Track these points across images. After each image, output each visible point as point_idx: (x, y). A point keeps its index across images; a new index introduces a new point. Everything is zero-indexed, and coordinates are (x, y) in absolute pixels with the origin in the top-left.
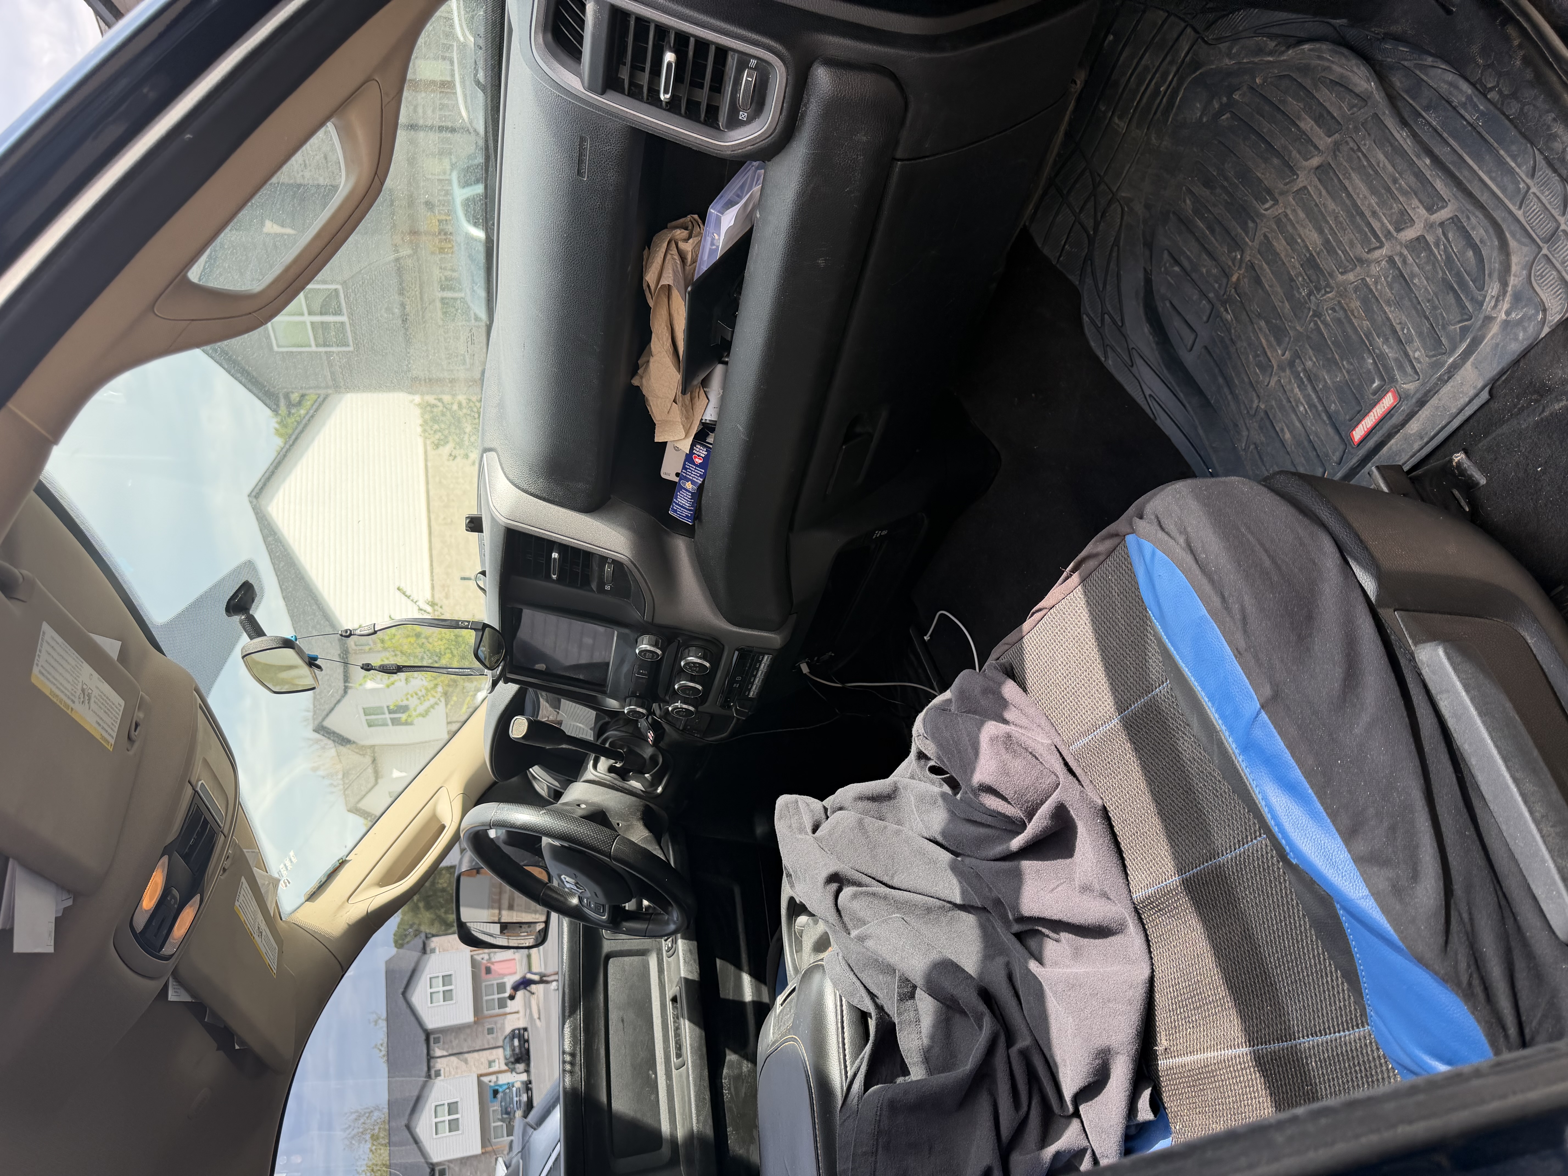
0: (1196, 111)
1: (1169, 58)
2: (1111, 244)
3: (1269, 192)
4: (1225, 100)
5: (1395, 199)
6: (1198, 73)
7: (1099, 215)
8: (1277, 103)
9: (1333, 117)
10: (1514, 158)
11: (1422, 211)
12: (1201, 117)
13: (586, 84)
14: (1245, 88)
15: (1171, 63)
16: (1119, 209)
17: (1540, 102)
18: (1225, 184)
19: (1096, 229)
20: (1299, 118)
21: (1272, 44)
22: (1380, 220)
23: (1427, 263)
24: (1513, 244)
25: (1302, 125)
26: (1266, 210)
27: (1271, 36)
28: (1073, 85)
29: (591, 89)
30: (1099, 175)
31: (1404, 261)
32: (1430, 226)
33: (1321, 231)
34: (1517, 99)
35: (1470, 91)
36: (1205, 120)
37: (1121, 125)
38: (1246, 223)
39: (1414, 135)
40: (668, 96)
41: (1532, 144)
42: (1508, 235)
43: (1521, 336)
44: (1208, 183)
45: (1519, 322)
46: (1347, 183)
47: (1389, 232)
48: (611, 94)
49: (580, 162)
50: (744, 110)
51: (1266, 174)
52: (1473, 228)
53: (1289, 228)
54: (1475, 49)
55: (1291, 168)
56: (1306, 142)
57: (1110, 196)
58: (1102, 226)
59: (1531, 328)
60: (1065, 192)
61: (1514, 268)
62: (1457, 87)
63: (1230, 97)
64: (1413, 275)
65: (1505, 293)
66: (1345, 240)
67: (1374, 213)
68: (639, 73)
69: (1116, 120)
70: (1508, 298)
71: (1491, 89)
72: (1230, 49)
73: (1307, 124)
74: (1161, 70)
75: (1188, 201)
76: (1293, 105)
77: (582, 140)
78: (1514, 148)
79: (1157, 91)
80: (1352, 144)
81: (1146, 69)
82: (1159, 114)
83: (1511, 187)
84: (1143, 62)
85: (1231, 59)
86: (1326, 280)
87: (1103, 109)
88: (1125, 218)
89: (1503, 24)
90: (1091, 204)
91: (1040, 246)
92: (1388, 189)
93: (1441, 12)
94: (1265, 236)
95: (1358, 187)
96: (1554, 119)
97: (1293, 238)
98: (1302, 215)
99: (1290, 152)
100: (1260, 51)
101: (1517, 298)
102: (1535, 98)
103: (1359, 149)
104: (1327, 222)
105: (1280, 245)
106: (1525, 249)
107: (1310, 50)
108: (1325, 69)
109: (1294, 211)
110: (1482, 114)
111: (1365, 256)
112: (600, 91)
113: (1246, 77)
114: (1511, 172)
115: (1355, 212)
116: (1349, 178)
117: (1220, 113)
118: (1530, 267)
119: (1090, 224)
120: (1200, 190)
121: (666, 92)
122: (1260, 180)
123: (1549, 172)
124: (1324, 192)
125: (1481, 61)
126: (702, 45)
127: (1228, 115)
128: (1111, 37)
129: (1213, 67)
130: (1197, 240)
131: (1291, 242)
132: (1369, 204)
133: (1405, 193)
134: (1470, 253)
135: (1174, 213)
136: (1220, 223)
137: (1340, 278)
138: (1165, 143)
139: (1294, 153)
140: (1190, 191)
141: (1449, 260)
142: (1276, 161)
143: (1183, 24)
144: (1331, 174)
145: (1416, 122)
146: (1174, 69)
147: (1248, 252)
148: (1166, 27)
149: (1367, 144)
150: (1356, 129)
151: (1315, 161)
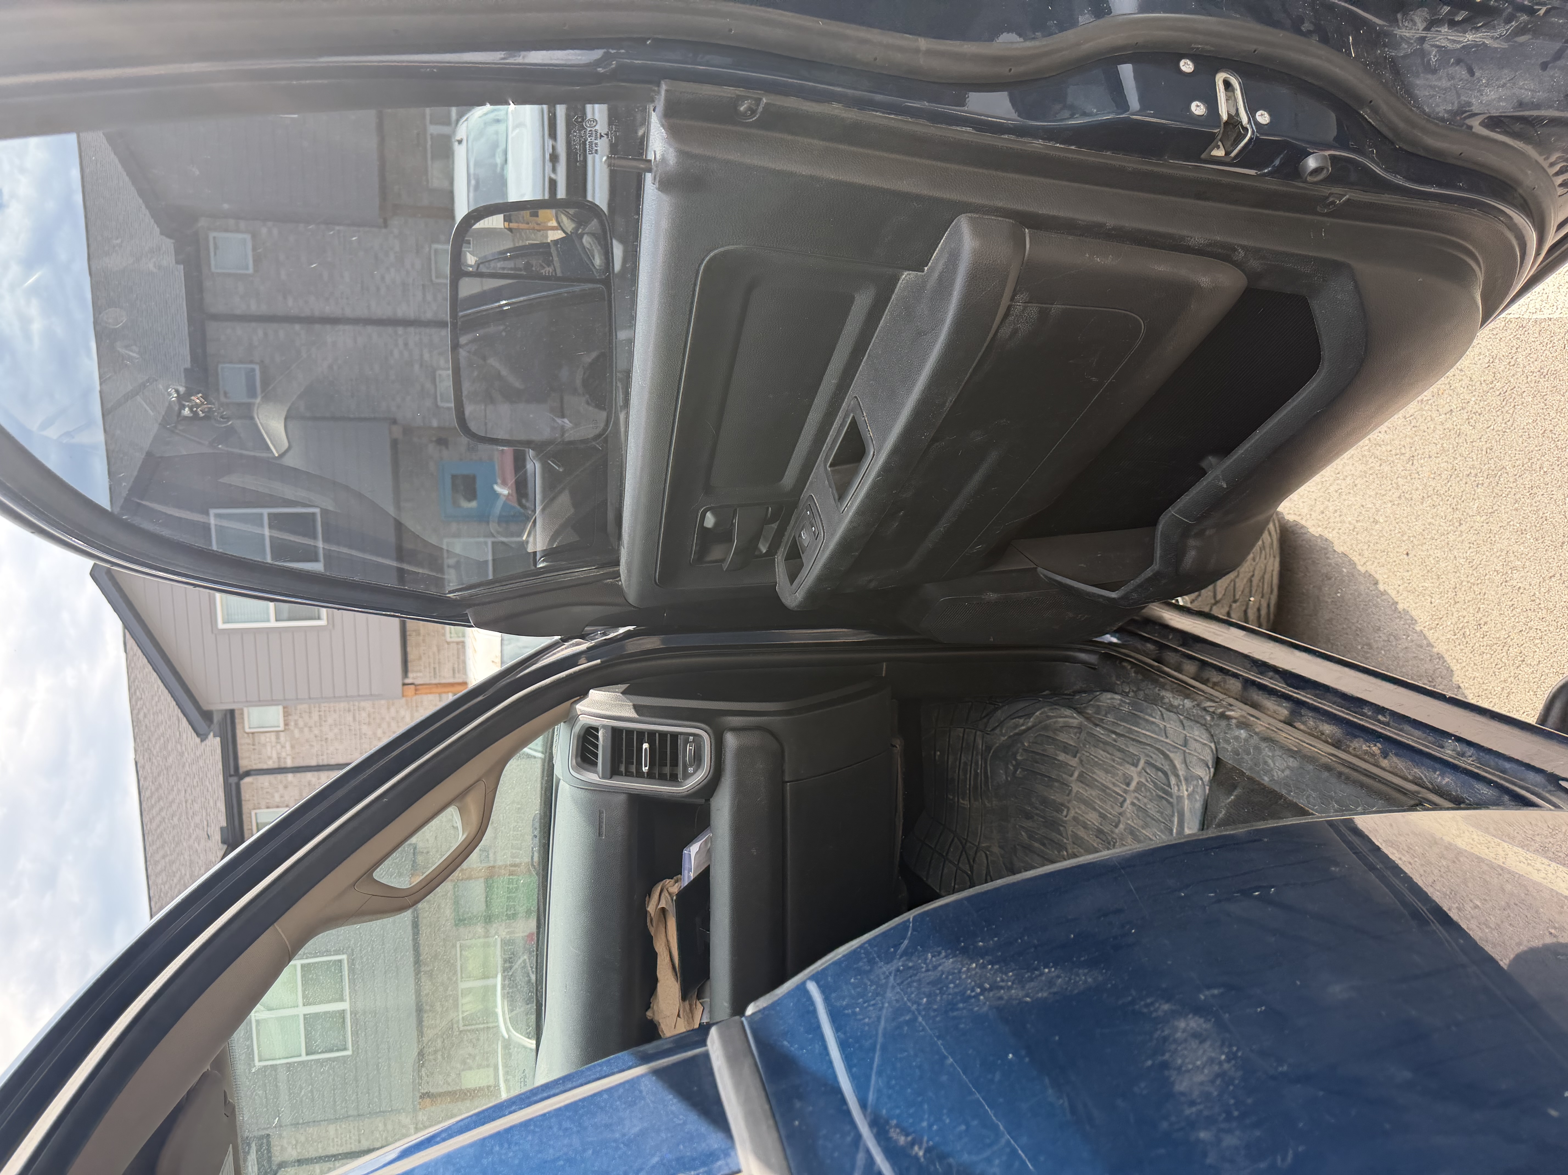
0: (1002, 776)
1: (975, 753)
2: (984, 875)
3: (1062, 805)
4: (1014, 762)
5: (1118, 769)
6: (992, 752)
7: (971, 861)
8: (1042, 752)
9: (1071, 745)
10: (1151, 716)
11: (1133, 768)
12: (1007, 778)
13: (601, 776)
14: (1020, 751)
15: (977, 755)
16: (984, 855)
17: (1150, 686)
18: (1038, 812)
19: (972, 871)
20: (1056, 755)
21: (1021, 721)
22: (1119, 786)
23: (1146, 792)
24: (1171, 755)
25: (1060, 758)
26: (1066, 817)
27: (1020, 717)
28: (895, 748)
29: (604, 777)
30: (964, 839)
31: (1139, 800)
32: (1139, 774)
33: (1095, 809)
34: (1141, 690)
35: (1120, 697)
36: (1009, 779)
37: (965, 803)
38: (1060, 830)
39: (1103, 728)
40: (647, 768)
41: (1156, 705)
42: (1168, 753)
43: (1198, 798)
44: (1028, 816)
45: (1193, 791)
46: (1094, 776)
47: (1125, 789)
48: (615, 777)
49: (600, 827)
50: (691, 766)
51: (1056, 797)
52: (1156, 761)
53: (1081, 818)
54: (1114, 678)
55: (1066, 785)
56: (1063, 765)
57: (975, 848)
58: (975, 866)
59: (1199, 790)
60: (944, 854)
61: (1178, 766)
62: (1114, 699)
63: (1016, 759)
64: (1145, 805)
65: (1180, 781)
66: (1108, 808)
67: (1114, 784)
68: (630, 766)
69: (961, 801)
70: (1183, 783)
71: (1129, 692)
72: (1001, 731)
73: (1062, 757)
74: (974, 761)
75: (1023, 833)
76: (1050, 749)
77: (601, 813)
78: (1149, 711)
79: (976, 774)
80: (1086, 754)
81: (966, 764)
82: (983, 786)
83: (1157, 729)
84: (962, 761)
85: (1004, 736)
86: (1110, 836)
87: (951, 797)
88: (989, 858)
89: (1120, 663)
90: (964, 856)
91: (938, 891)
92: (1113, 766)
93: (1092, 671)
94: (1072, 831)
95: (1101, 776)
96: (1159, 690)
97: (1084, 822)
98: (1083, 807)
99: (1062, 776)
100: (1016, 726)
101: (1186, 779)
102: (1147, 685)
103: (1091, 754)
104: (1095, 803)
105: (1082, 833)
106: (1178, 754)
107: (1040, 714)
108: (1055, 723)
109: (1079, 808)
110: (1129, 704)
111: (1121, 810)
112: (609, 777)
113: (1019, 745)
114: (1153, 723)
115: (1104, 789)
116: (1094, 773)
117: (1016, 771)
118: (1185, 762)
119: (967, 868)
120: (1028, 824)
121: (645, 766)
122: (1054, 801)
123: (1169, 713)
124: (1087, 788)
125: (1118, 682)
126: (663, 735)
127: (1019, 770)
128: (938, 753)
129: (997, 745)
130: (1038, 855)
131: (1085, 827)
132: (1110, 780)
133: (1121, 765)
134: (1160, 774)
135: (1018, 845)
136: (1046, 838)
137: (1117, 831)
138: (994, 802)
139: (1064, 776)
140: (1021, 826)
141: (1155, 784)
142: (1056, 784)
143: (974, 731)
144: (1085, 775)
145: (1103, 723)
146: (980, 757)
147: (1069, 847)
148: (965, 736)
149: (1093, 750)
150: (1084, 745)
151: (1076, 774)
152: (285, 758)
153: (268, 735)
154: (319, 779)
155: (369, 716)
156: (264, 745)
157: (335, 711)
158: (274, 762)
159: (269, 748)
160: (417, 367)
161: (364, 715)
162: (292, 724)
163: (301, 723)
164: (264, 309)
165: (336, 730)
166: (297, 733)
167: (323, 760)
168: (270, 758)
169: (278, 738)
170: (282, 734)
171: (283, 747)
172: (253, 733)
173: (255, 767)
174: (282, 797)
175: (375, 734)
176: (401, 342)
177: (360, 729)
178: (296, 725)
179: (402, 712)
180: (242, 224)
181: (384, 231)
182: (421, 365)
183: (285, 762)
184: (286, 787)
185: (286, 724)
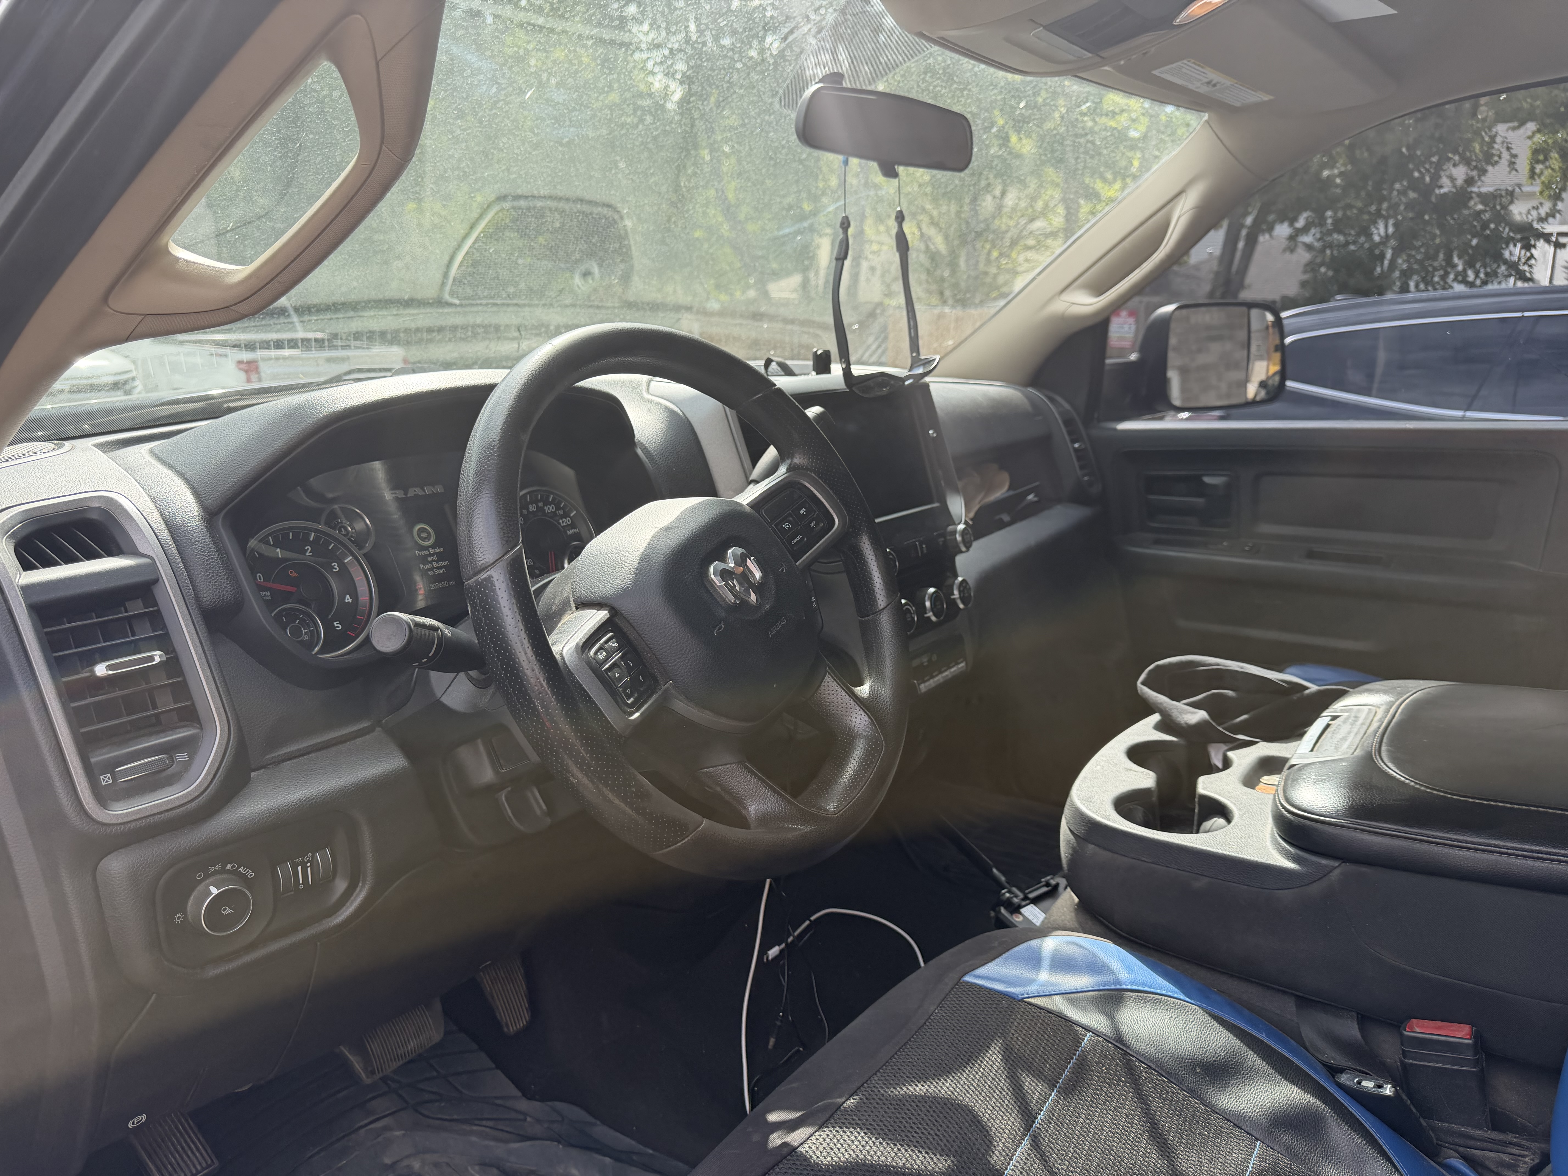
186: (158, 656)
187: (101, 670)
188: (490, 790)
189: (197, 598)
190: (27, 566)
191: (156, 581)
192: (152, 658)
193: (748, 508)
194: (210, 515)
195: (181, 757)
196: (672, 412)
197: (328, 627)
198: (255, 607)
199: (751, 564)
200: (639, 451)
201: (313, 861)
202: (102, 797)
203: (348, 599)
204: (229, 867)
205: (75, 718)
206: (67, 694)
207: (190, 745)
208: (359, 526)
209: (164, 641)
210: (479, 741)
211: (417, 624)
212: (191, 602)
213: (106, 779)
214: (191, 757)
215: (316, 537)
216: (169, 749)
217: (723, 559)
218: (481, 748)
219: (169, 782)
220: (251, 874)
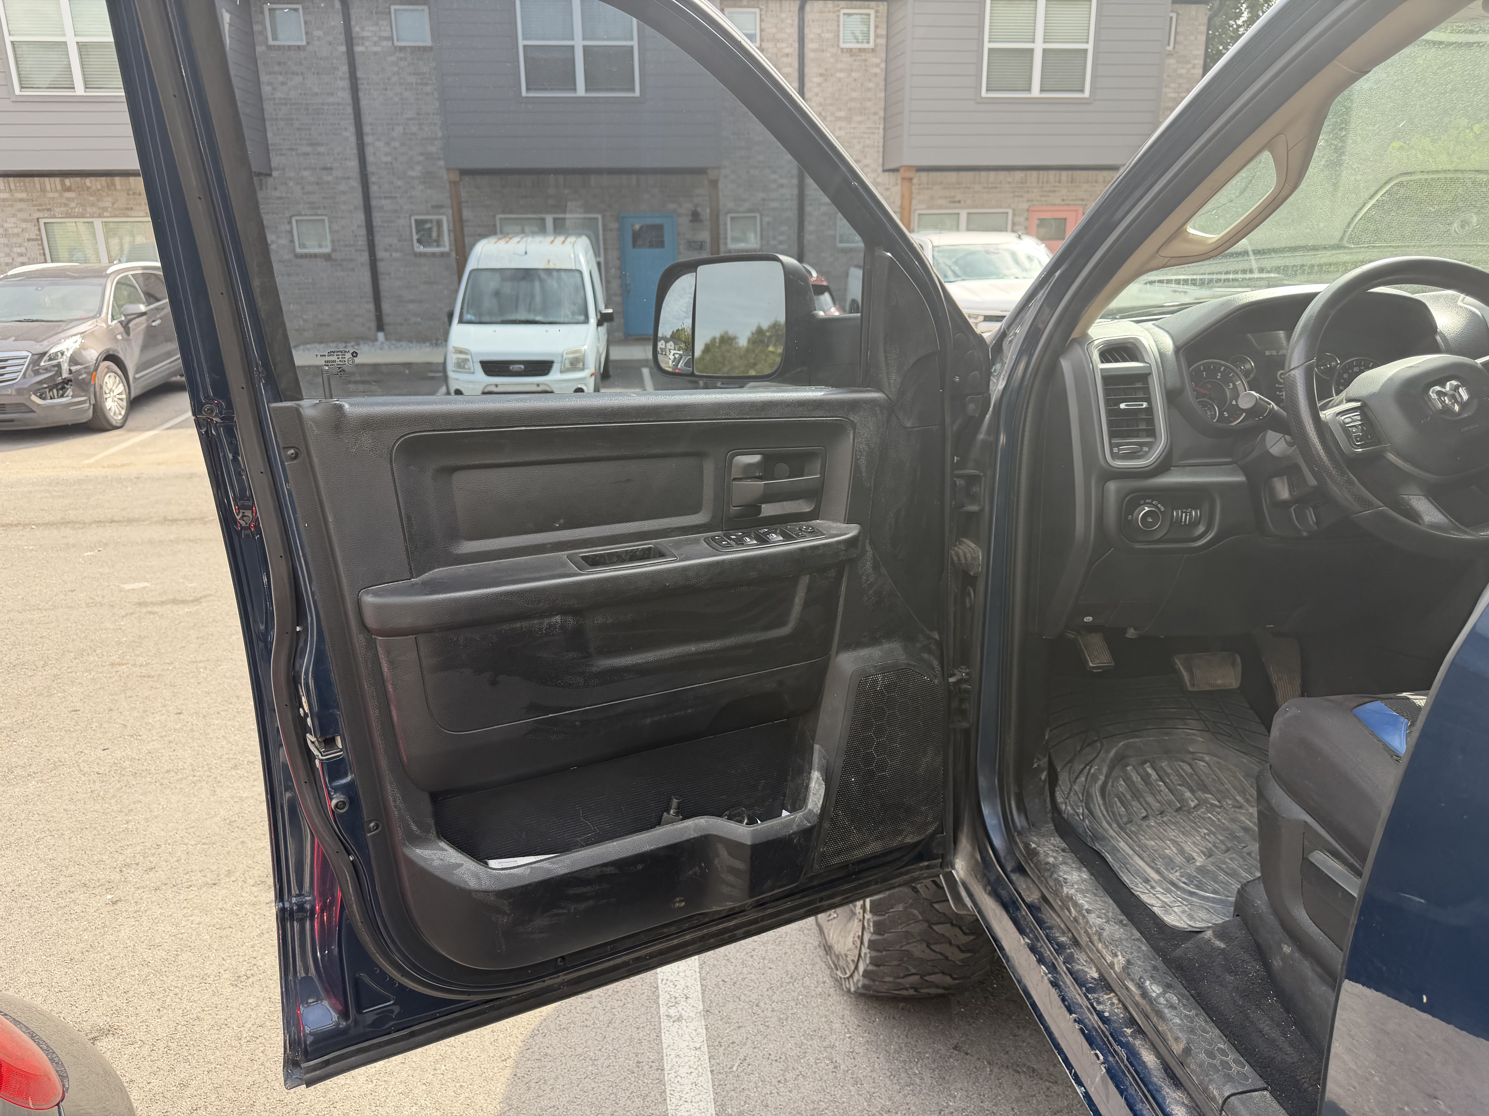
152: (363, 44)
153: (388, 28)
154: (341, 79)
155: (414, 134)
156: (376, 24)
157: (417, 99)
158: (358, 33)
159: (374, 28)
160: (761, 195)
161: (414, 129)
162: (402, 55)
163: (403, 64)
164: (809, 55)
165: (396, 99)
166: (393, 58)
167: (363, 84)
168: (363, 29)
169: (386, 39)
170: (390, 43)
171: (375, 44)
172: (390, 13)
173: (352, 12)
174: (319, 38)
175: (393, 139)
176: (784, 181)
177: (399, 124)
178: (401, 59)
179: (418, 168)
180: (882, 41)
181: (880, 169)
182: (764, 200)
183: (358, 45)
184: (330, 43)
185: (402, 49)
186: (1145, 405)
187: (1123, 406)
188: (1285, 504)
189: (1165, 384)
190: (1102, 362)
191: (1150, 374)
192: (1142, 405)
193: (1480, 366)
194: (1177, 350)
195: (1146, 449)
196: (1474, 314)
197: (1221, 414)
198: (1189, 394)
199: (1462, 391)
200: (1438, 338)
201: (1191, 513)
202: (1114, 456)
203: (1234, 402)
204: (1154, 502)
205: (1110, 424)
206: (1109, 413)
207: (1150, 445)
208: (1248, 366)
209: (1148, 400)
210: (1285, 477)
211: (1260, 398)
212: (1163, 385)
213: (1115, 450)
214: (1150, 449)
215: (1225, 370)
216: (1141, 445)
217: (1444, 386)
218: (1286, 481)
219: (1139, 457)
220: (1163, 509)
